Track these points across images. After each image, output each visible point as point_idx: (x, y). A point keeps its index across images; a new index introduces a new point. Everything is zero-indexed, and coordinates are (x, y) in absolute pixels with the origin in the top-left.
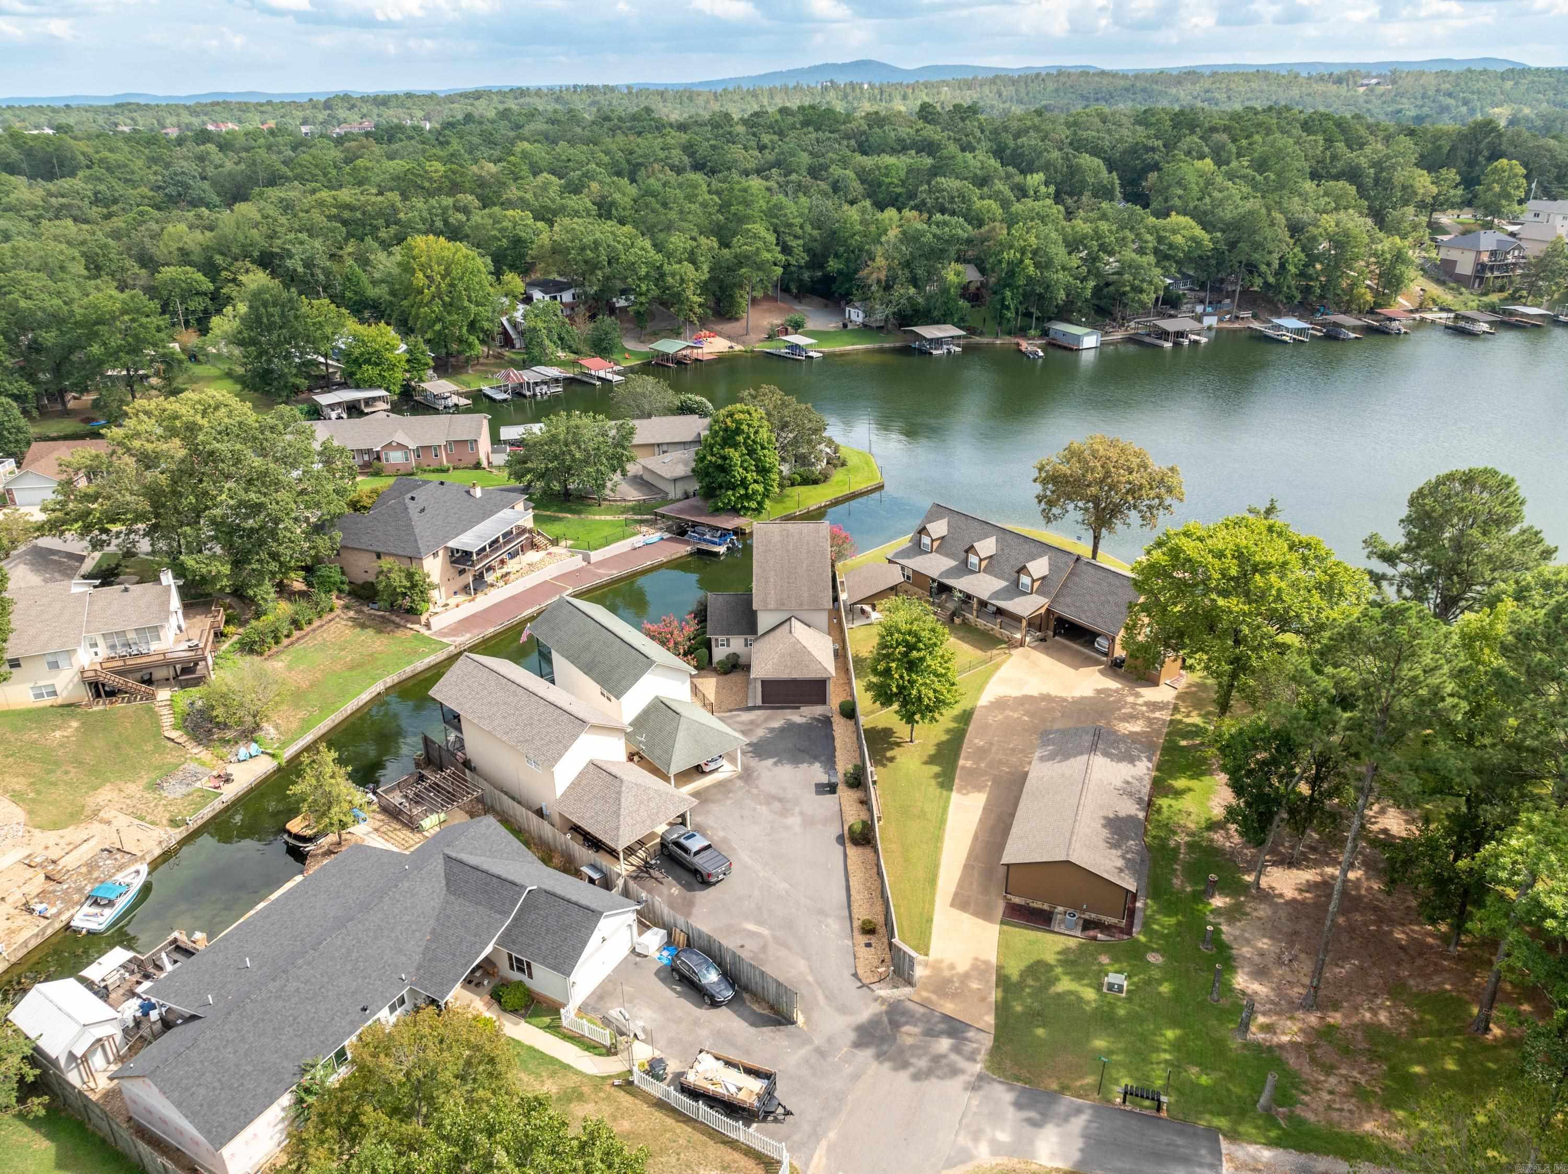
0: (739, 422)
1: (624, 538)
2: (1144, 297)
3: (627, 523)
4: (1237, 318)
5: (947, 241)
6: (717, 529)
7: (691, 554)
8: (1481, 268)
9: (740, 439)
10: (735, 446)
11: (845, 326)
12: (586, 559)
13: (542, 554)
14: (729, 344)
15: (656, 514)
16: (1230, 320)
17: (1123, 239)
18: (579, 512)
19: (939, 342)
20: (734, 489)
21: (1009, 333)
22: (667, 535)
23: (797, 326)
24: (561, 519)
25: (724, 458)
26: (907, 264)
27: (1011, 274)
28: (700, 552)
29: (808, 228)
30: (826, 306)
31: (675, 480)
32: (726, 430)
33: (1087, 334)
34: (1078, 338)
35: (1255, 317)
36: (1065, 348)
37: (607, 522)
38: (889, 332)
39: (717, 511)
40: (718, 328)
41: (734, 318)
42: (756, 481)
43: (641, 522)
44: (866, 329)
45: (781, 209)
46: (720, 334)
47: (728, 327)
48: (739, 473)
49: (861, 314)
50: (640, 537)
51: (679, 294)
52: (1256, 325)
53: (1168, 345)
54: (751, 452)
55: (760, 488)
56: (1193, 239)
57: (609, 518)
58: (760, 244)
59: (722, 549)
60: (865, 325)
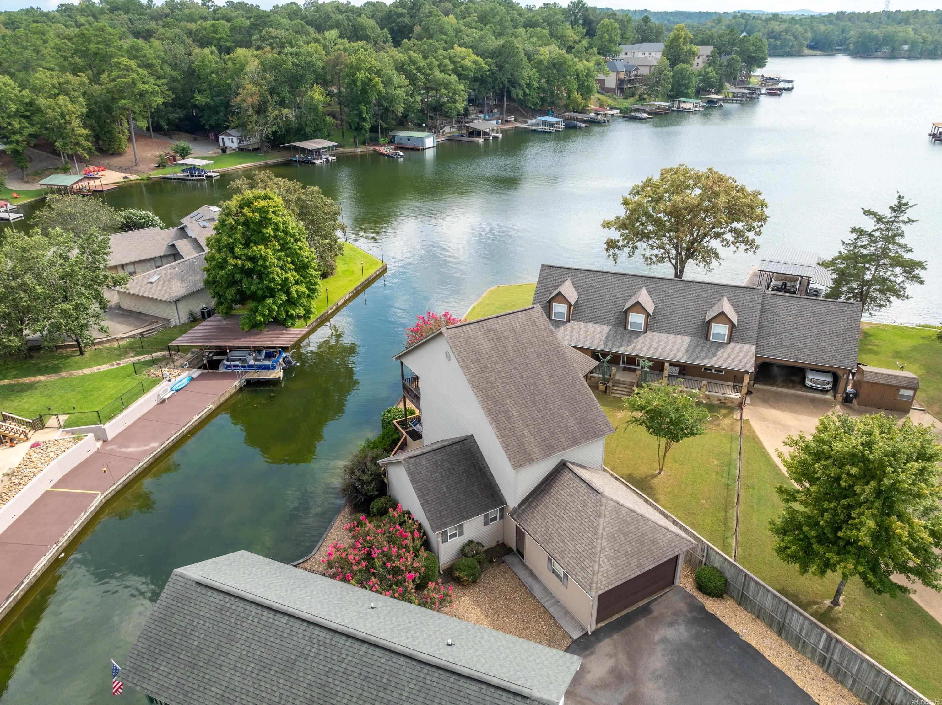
0: (263, 211)
1: (144, 390)
2: (457, 105)
3: (136, 368)
4: (506, 121)
5: (303, 68)
6: (258, 350)
7: (241, 390)
8: (621, 82)
9: (270, 231)
10: (265, 240)
11: (224, 151)
12: (101, 437)
13: (22, 449)
14: (124, 175)
15: (169, 349)
16: (502, 123)
17: (431, 63)
18: (55, 370)
19: (318, 152)
20: (273, 296)
21: (364, 143)
22: (196, 373)
23: (184, 153)
24: (31, 387)
25: (253, 259)
26: (272, 91)
27: (364, 91)
28: (249, 383)
29: (167, 68)
30: (195, 139)
31: (176, 301)
32: (246, 224)
33: (428, 137)
34: (422, 140)
35: (516, 120)
36: (412, 149)
37: (105, 374)
38: (265, 152)
39: (255, 327)
40: (106, 161)
41: (117, 153)
42: (297, 283)
43: (154, 362)
44: (243, 151)
45: (137, 51)
46: (110, 168)
47: (115, 161)
48: (278, 275)
49: (235, 140)
50: (164, 383)
51: (60, 127)
52: (519, 125)
53: (481, 140)
54: (284, 247)
55: (302, 288)
56: (475, 62)
57: (104, 368)
58: (135, 76)
59: (278, 374)
60: (241, 149)
